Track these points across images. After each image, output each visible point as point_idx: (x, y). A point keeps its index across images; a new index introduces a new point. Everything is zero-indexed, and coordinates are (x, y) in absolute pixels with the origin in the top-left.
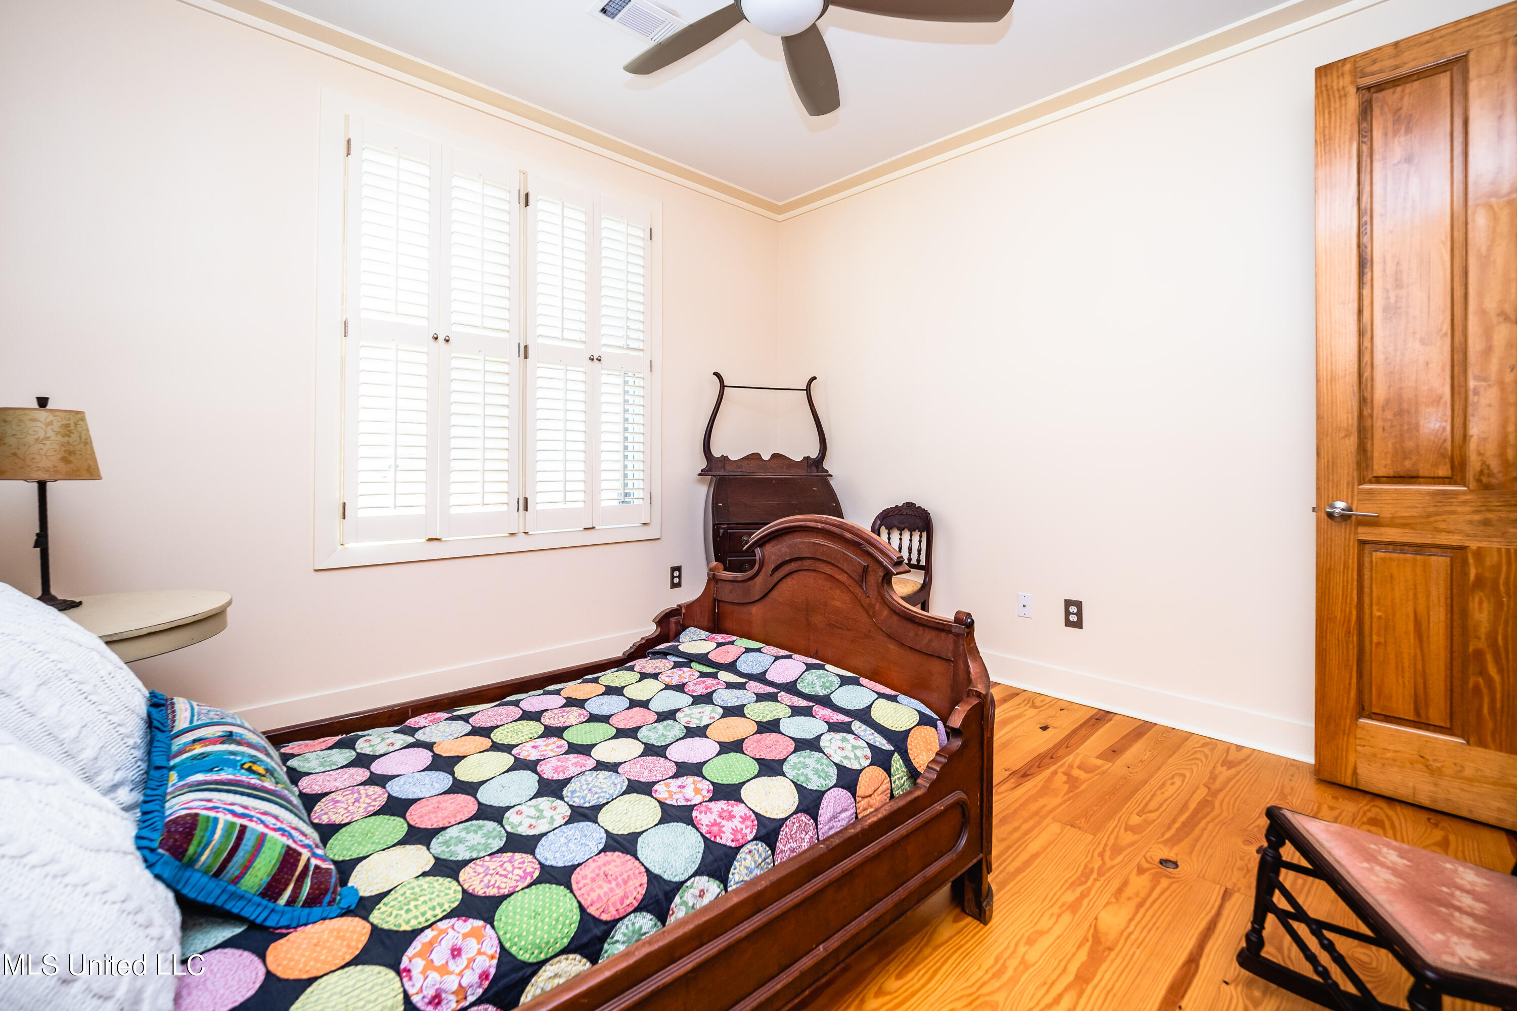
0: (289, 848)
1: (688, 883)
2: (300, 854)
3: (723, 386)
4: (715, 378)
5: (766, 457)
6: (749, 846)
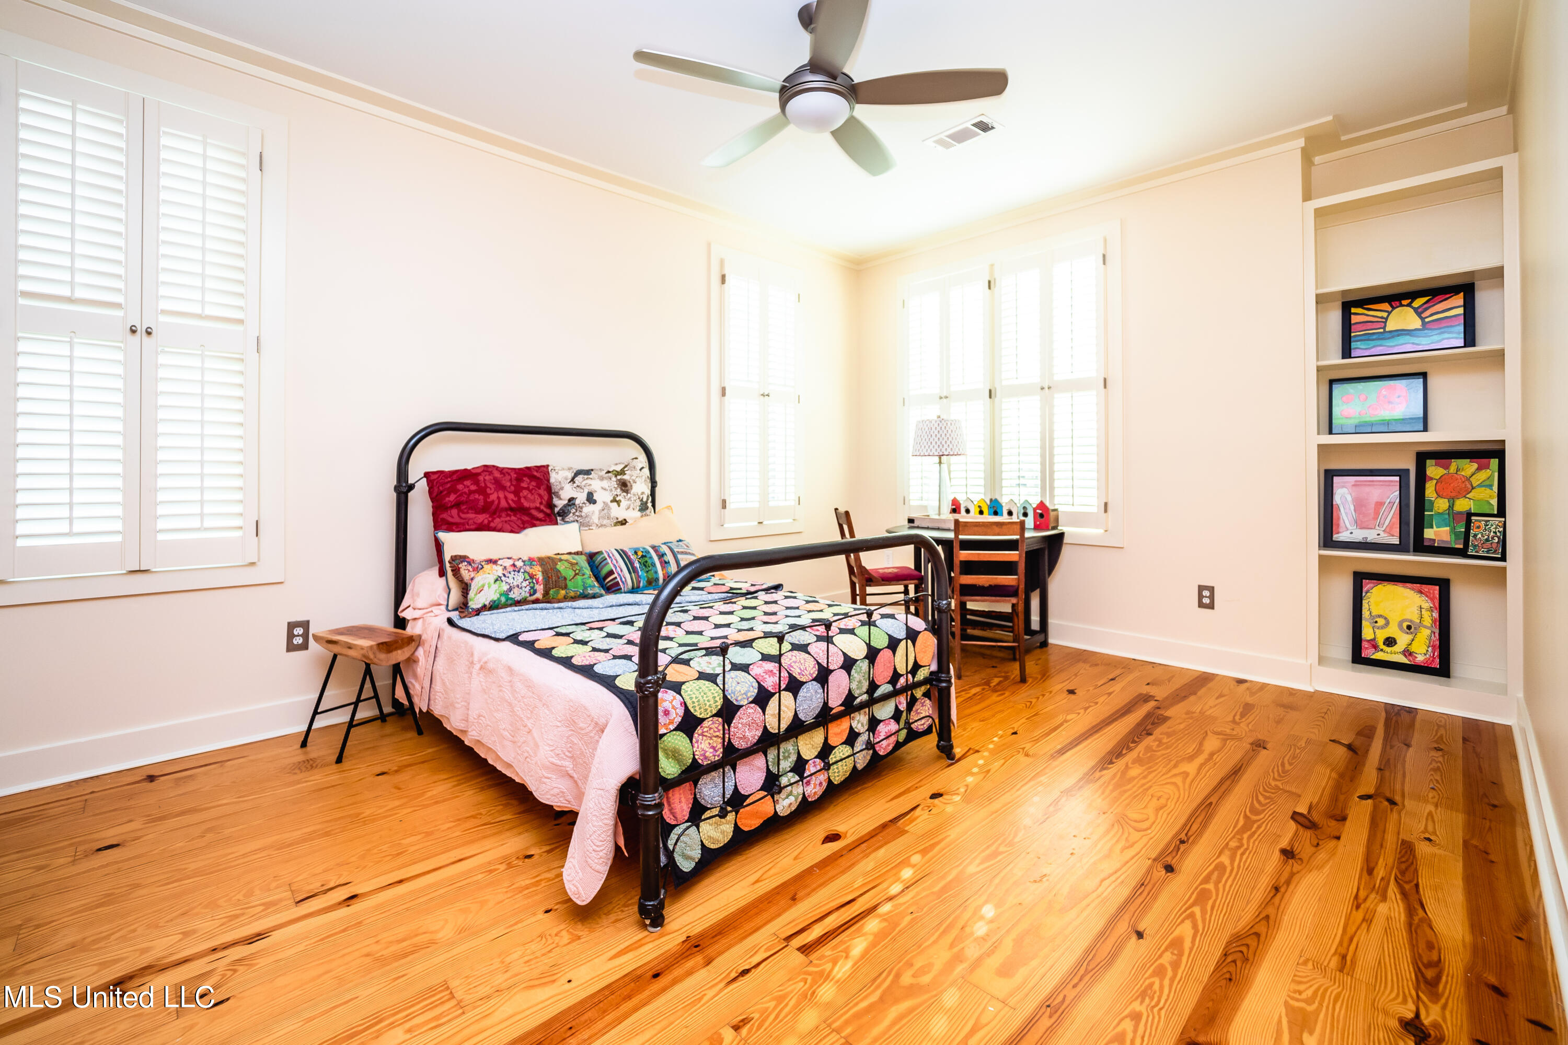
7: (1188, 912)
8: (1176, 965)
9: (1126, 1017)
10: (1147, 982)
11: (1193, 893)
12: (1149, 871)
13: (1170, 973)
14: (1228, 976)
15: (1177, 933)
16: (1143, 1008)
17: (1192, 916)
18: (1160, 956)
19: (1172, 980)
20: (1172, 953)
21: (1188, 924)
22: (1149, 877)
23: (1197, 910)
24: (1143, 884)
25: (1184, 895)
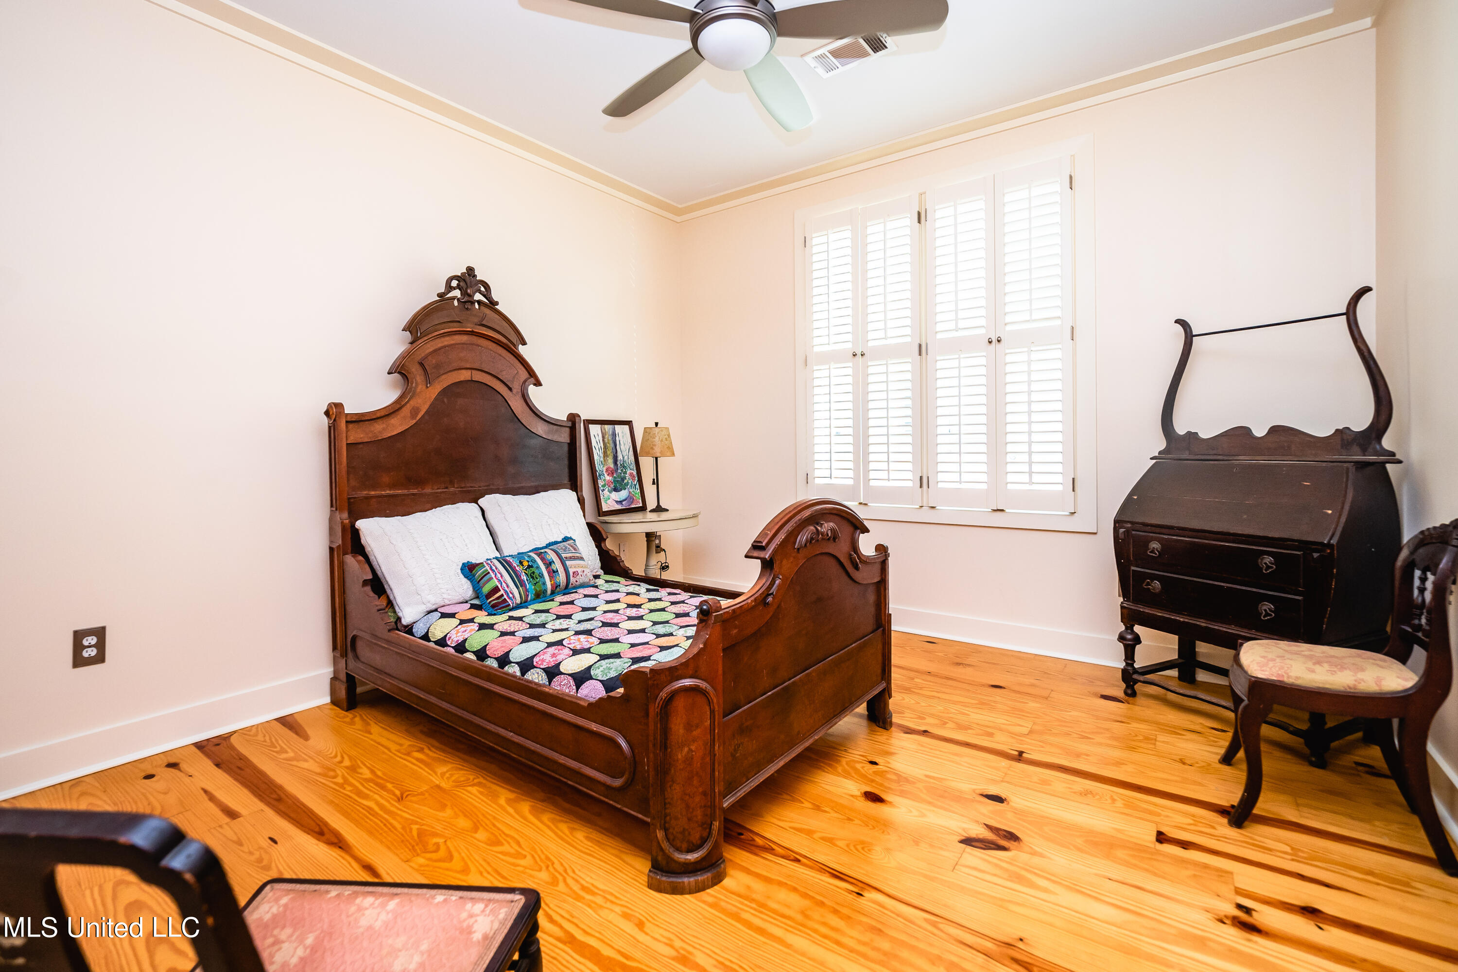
0: (497, 586)
1: (513, 664)
2: (500, 591)
3: (1189, 337)
4: (1179, 329)
5: (1259, 432)
6: (538, 670)
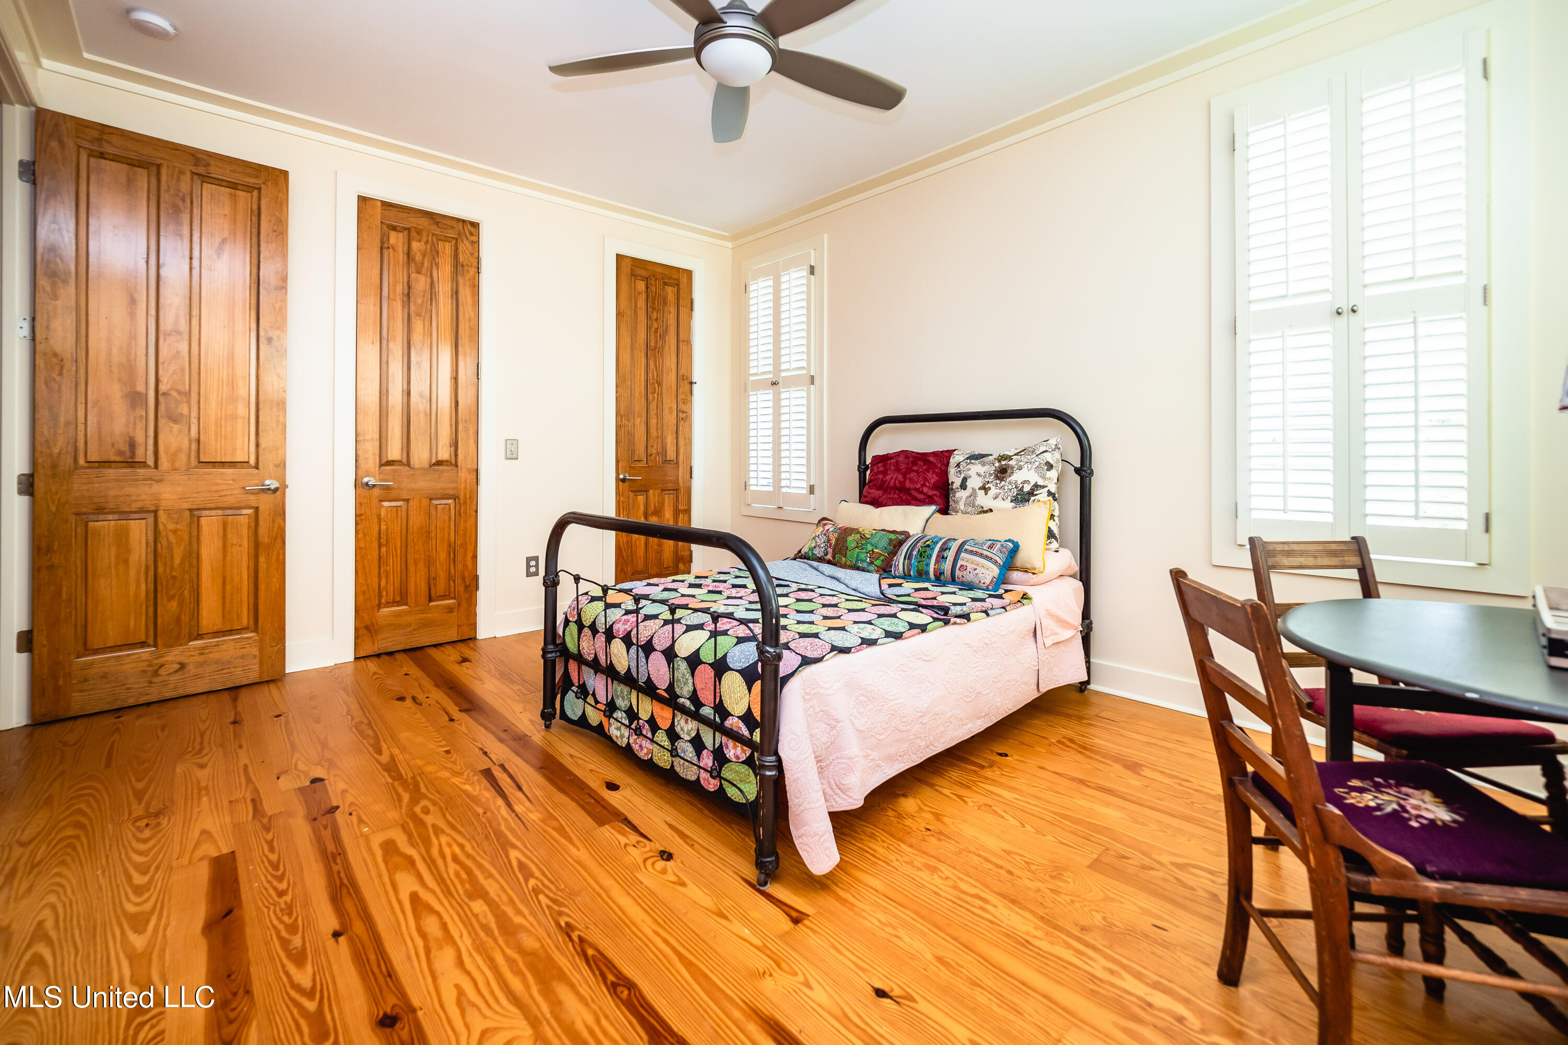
7: (318, 995)
8: (285, 943)
9: (288, 888)
10: (295, 915)
11: (333, 1018)
12: (402, 994)
13: (284, 934)
14: (233, 977)
15: (309, 968)
16: (282, 901)
17: (310, 995)
18: (303, 938)
19: (278, 932)
20: (295, 948)
21: (306, 983)
22: (393, 988)
23: (311, 1006)
24: (390, 976)
25: (339, 1008)
